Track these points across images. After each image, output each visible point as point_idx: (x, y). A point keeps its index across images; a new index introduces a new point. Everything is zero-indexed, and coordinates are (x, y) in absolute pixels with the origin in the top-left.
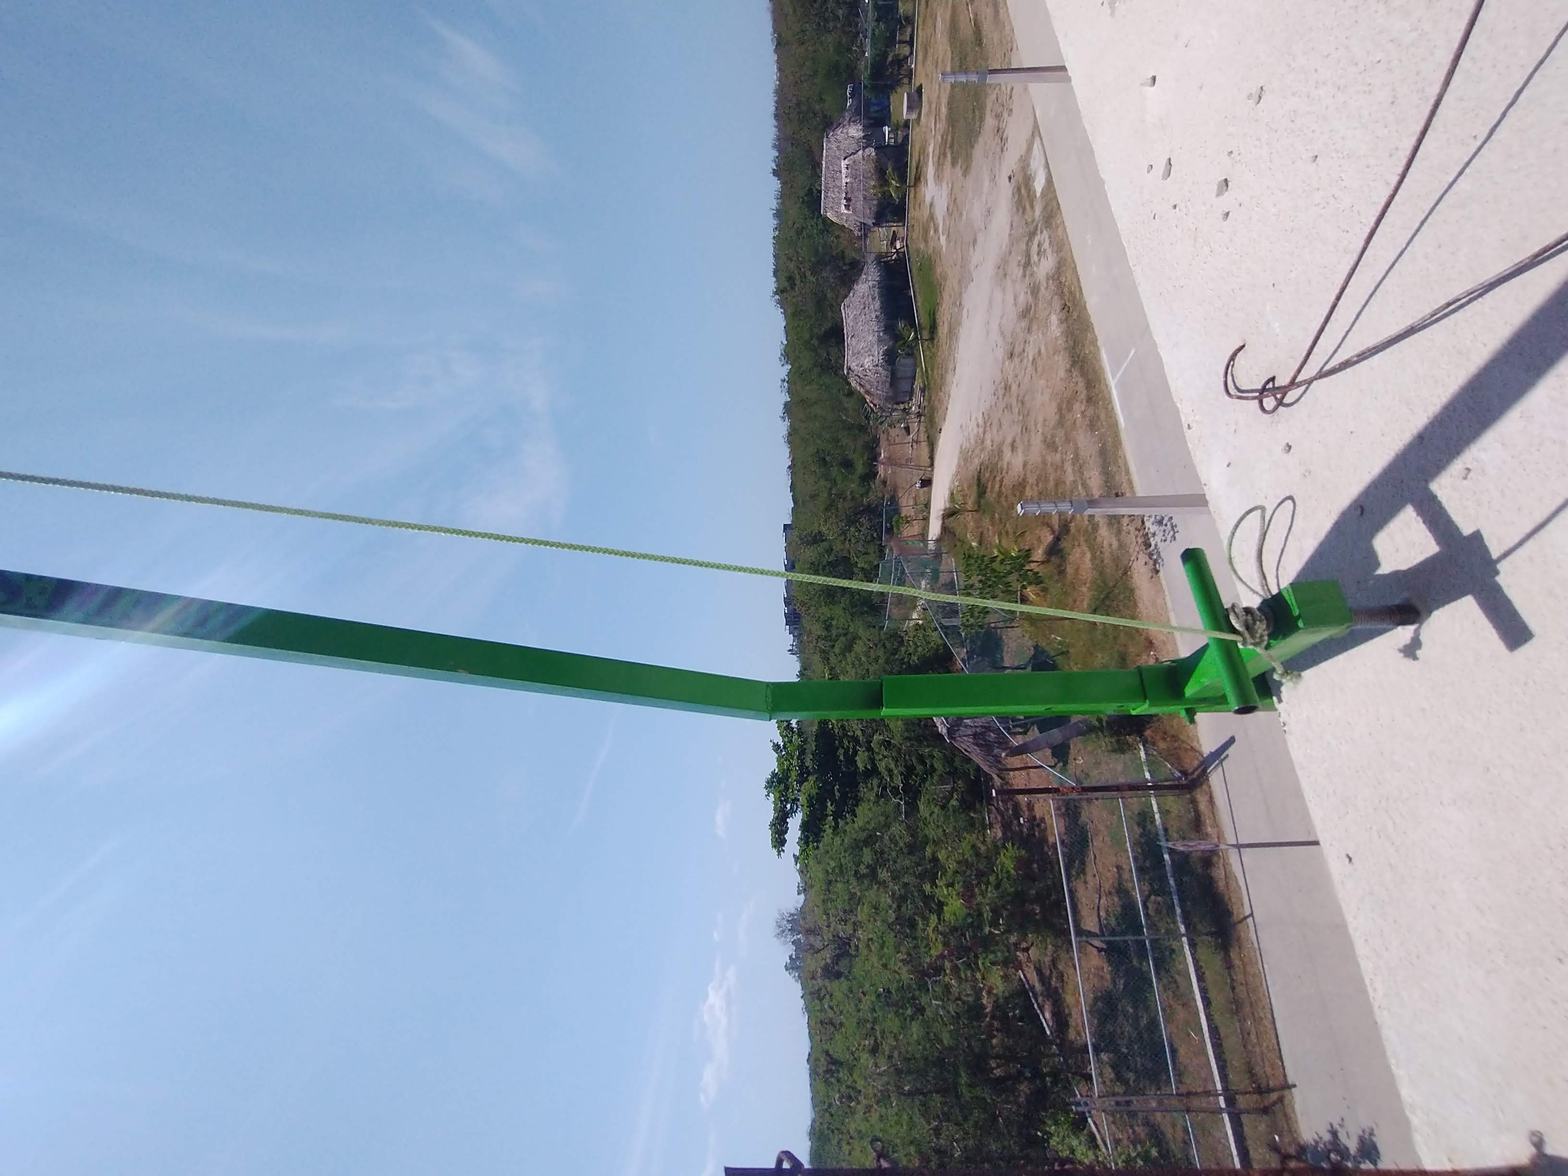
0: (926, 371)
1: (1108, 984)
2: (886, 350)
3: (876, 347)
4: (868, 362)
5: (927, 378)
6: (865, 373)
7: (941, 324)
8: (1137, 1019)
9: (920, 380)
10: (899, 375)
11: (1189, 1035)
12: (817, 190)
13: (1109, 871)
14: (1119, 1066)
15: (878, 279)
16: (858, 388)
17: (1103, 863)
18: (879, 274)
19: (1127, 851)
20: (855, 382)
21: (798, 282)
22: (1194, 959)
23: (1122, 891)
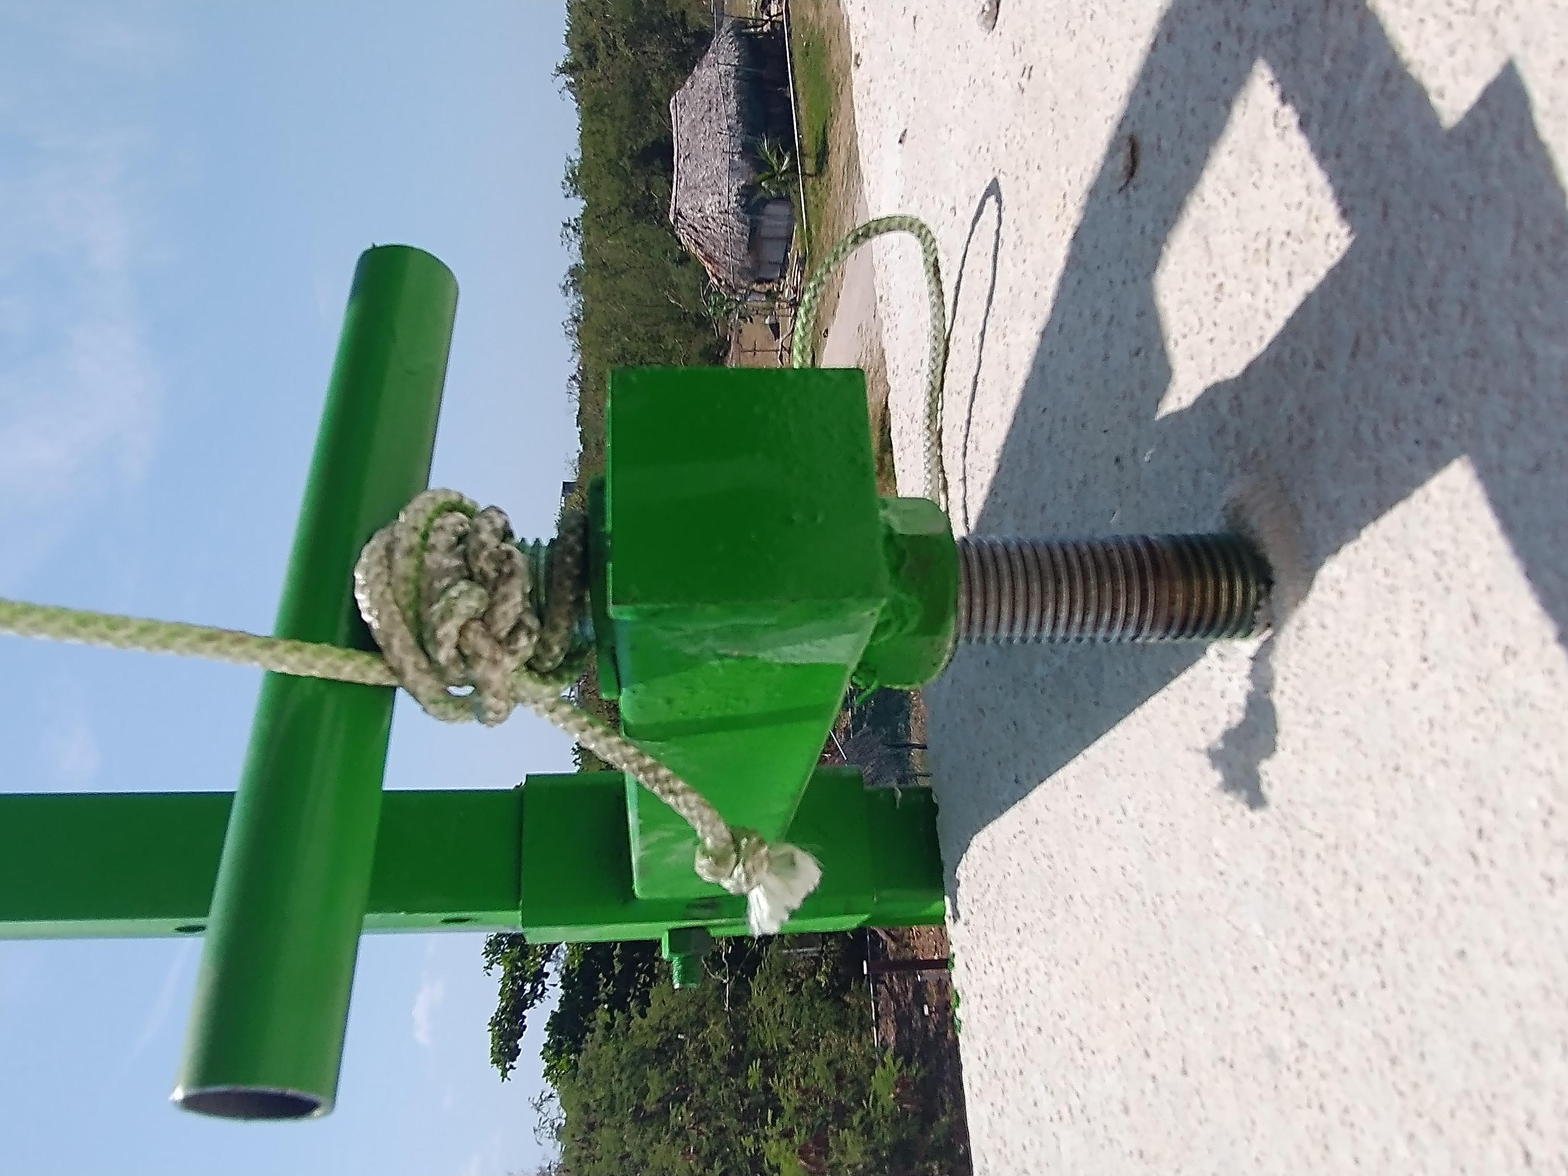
0: (808, 228)
2: (744, 186)
3: (725, 179)
4: (710, 203)
5: (810, 242)
6: (705, 224)
7: (835, 151)
9: (799, 245)
10: (765, 232)
15: (735, 62)
16: (693, 249)
18: (737, 54)
20: (686, 236)
21: (602, 55)
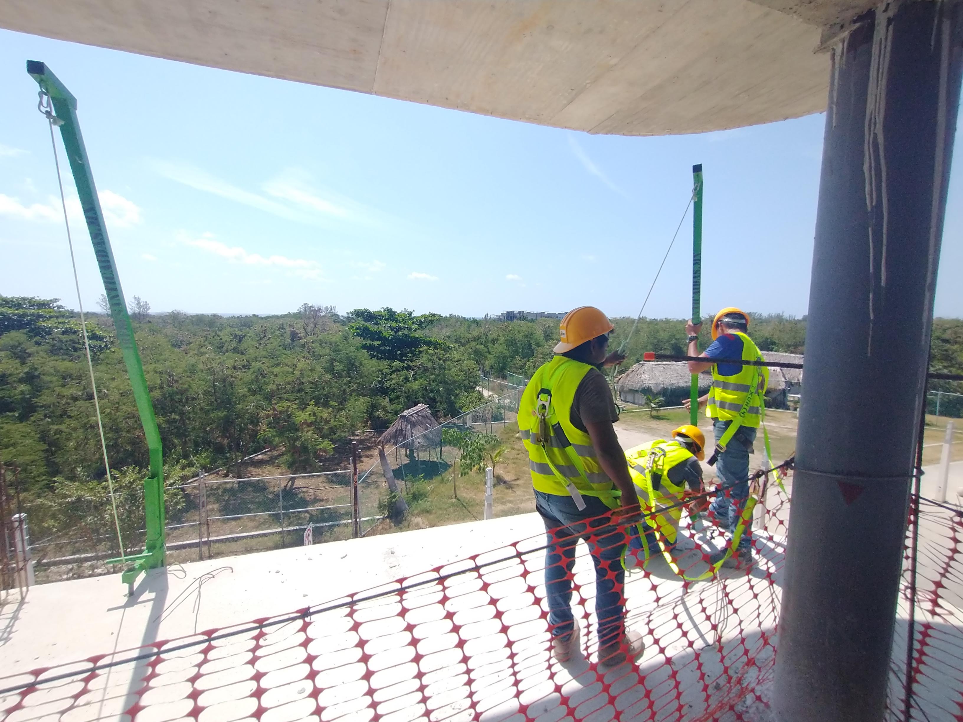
0: (633, 412)
1: (271, 489)
2: (651, 389)
3: (654, 382)
4: (645, 376)
6: (639, 374)
7: (658, 423)
8: (253, 503)
10: (636, 395)
11: (240, 527)
12: (773, 348)
13: (325, 495)
14: (232, 491)
16: (631, 369)
17: (329, 492)
19: (333, 505)
20: (635, 367)
22: (274, 533)
23: (316, 500)
